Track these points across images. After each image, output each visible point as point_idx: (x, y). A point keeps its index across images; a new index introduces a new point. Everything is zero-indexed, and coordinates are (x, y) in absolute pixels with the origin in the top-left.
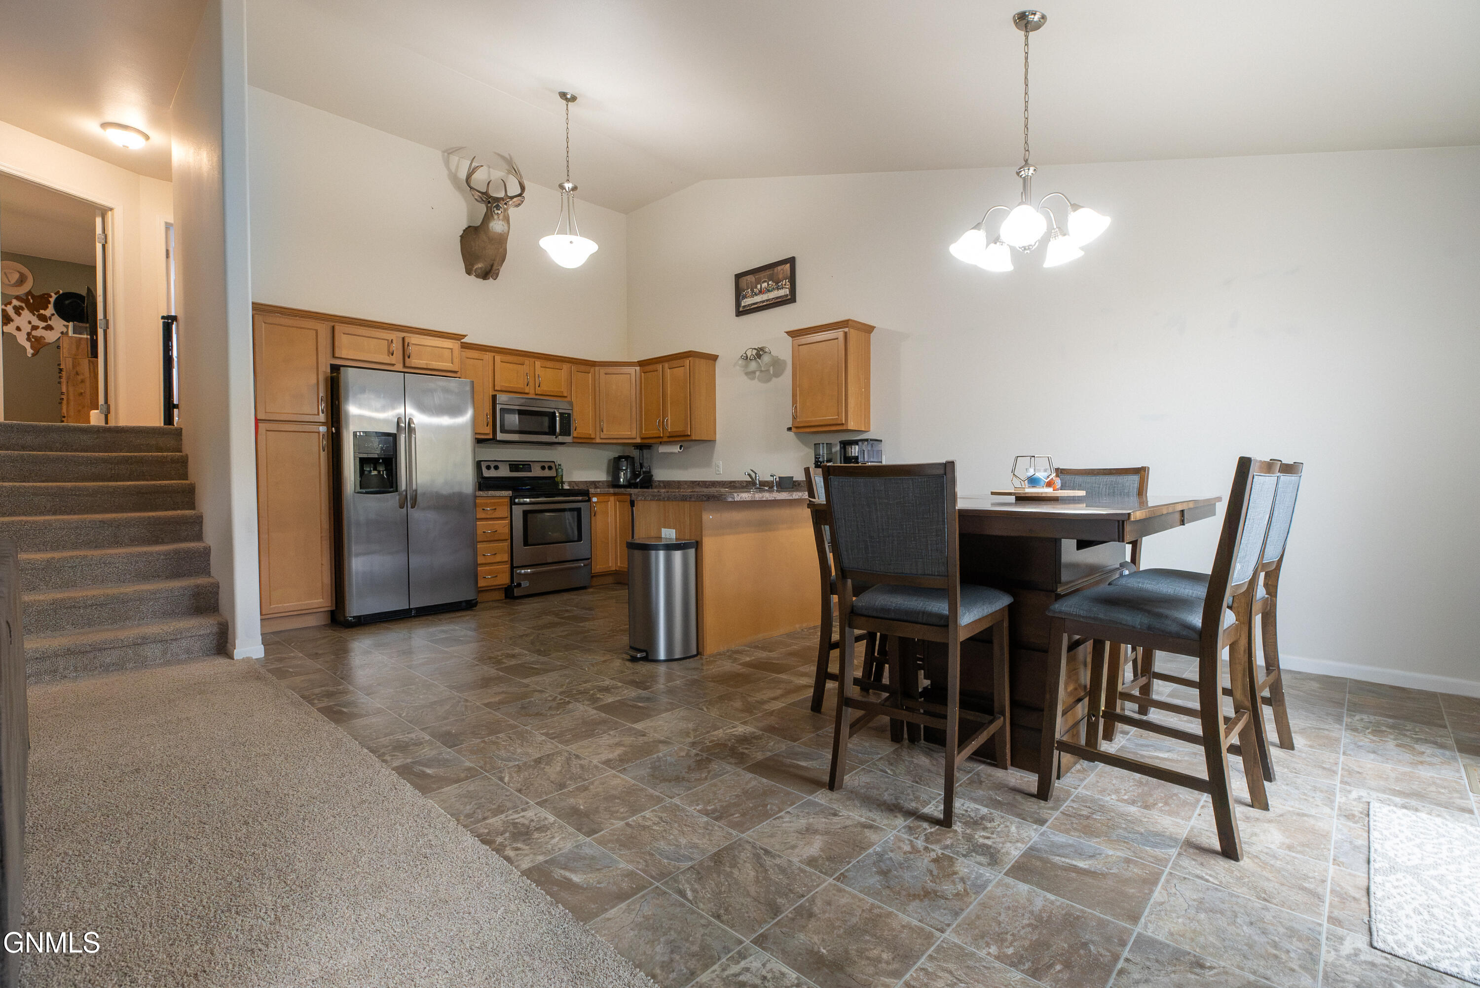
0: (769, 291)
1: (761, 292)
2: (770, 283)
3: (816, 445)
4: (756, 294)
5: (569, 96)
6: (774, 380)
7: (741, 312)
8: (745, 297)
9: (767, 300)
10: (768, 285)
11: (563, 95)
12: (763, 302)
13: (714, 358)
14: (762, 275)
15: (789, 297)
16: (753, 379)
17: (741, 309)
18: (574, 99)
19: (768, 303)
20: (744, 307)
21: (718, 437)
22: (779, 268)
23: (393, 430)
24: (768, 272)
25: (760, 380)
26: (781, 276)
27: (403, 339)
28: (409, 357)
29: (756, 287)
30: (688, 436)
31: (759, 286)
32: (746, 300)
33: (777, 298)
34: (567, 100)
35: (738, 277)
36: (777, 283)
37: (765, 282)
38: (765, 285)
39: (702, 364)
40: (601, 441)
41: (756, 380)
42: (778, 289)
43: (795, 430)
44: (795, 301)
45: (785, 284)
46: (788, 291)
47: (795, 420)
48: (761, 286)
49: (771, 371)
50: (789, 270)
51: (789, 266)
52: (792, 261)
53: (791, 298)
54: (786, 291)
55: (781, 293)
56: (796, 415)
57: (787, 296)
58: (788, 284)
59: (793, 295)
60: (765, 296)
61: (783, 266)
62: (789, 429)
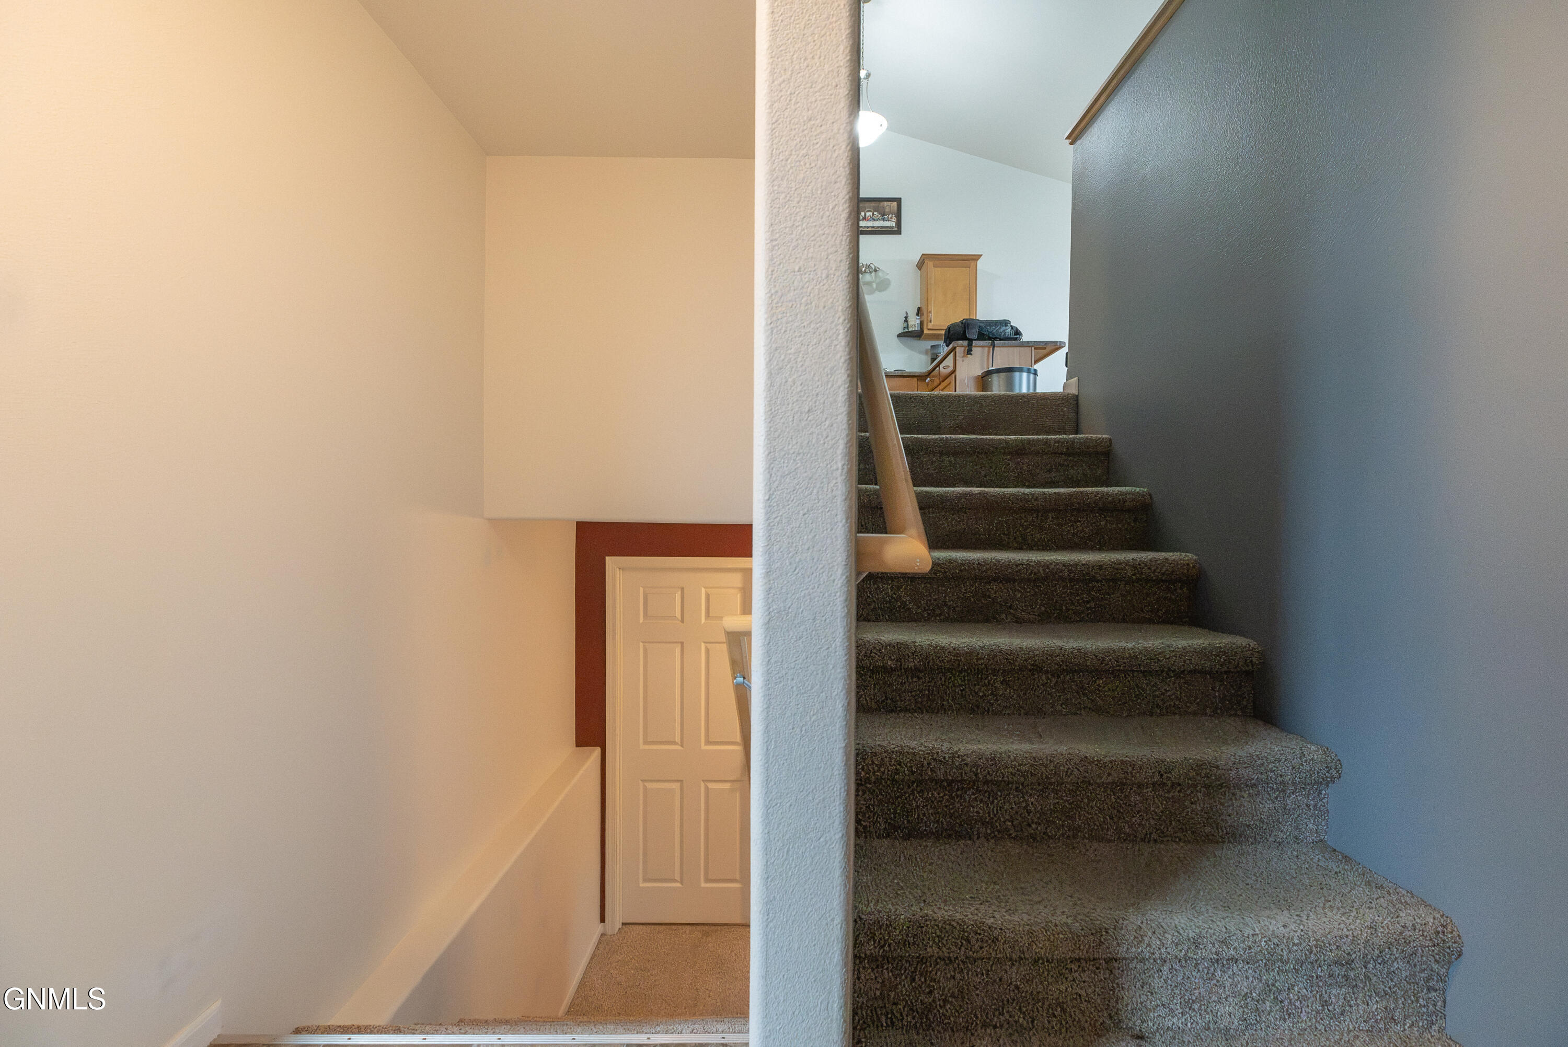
0: (874, 220)
2: (875, 213)
6: (877, 293)
9: (872, 227)
10: (873, 214)
12: (868, 227)
14: (868, 204)
15: (896, 229)
19: (873, 229)
22: (886, 203)
24: (873, 204)
26: (887, 210)
32: (862, 222)
33: (882, 227)
36: (883, 215)
37: (868, 211)
38: (869, 214)
42: (884, 220)
43: (926, 331)
44: (901, 234)
45: (891, 218)
46: (894, 224)
47: (929, 323)
48: (865, 215)
49: (874, 285)
50: (896, 208)
51: (895, 204)
52: (898, 201)
53: (897, 231)
54: (892, 224)
55: (887, 224)
56: (929, 319)
57: (893, 227)
58: (894, 219)
59: (898, 228)
60: (870, 223)
61: (889, 203)
62: (899, 336)
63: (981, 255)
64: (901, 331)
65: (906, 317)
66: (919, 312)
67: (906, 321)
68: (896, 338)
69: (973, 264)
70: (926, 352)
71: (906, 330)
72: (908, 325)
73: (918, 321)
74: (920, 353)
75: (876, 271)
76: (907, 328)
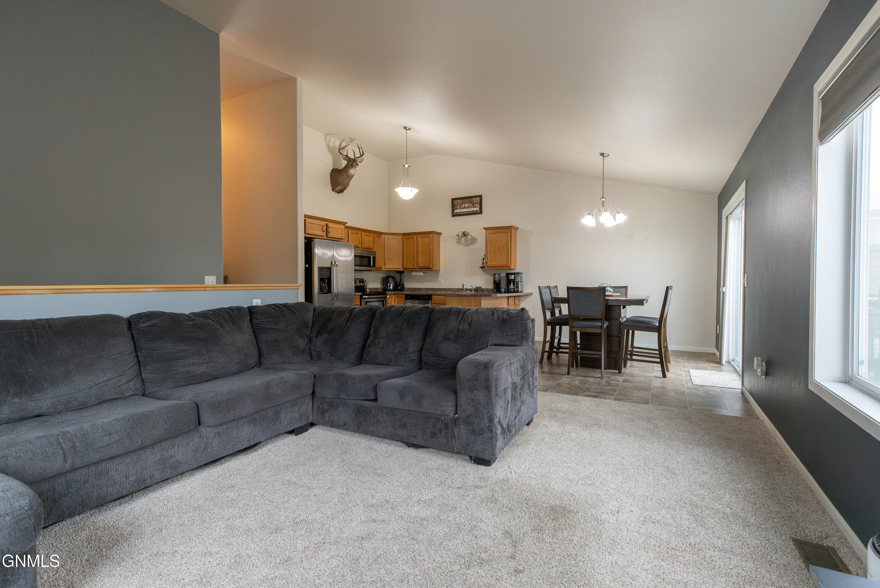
0: (469, 208)
1: (465, 208)
2: (470, 204)
3: (494, 274)
4: (462, 208)
5: (407, 128)
7: (454, 215)
8: (456, 209)
9: (468, 212)
10: (469, 205)
11: (405, 128)
12: (466, 212)
13: (440, 234)
14: (466, 200)
15: (479, 211)
17: (454, 214)
18: (409, 129)
20: (456, 213)
21: (442, 268)
22: (474, 199)
23: (329, 266)
24: (469, 200)
25: (465, 246)
26: (475, 202)
27: (327, 225)
28: (329, 233)
29: (463, 206)
30: (431, 268)
31: (464, 205)
32: (457, 210)
33: (473, 211)
34: (407, 129)
35: (453, 200)
36: (473, 205)
37: (467, 203)
38: (467, 205)
39: (435, 236)
40: (384, 269)
41: (462, 245)
42: (474, 208)
44: (482, 214)
45: (477, 206)
46: (478, 209)
48: (465, 205)
49: (469, 242)
50: (479, 200)
52: (480, 197)
53: (480, 212)
54: (477, 209)
55: (475, 209)
58: (479, 206)
60: (467, 210)
61: (476, 198)
62: (480, 267)
65: (482, 259)
69: (509, 230)
71: (483, 266)
72: (484, 262)
76: (483, 264)
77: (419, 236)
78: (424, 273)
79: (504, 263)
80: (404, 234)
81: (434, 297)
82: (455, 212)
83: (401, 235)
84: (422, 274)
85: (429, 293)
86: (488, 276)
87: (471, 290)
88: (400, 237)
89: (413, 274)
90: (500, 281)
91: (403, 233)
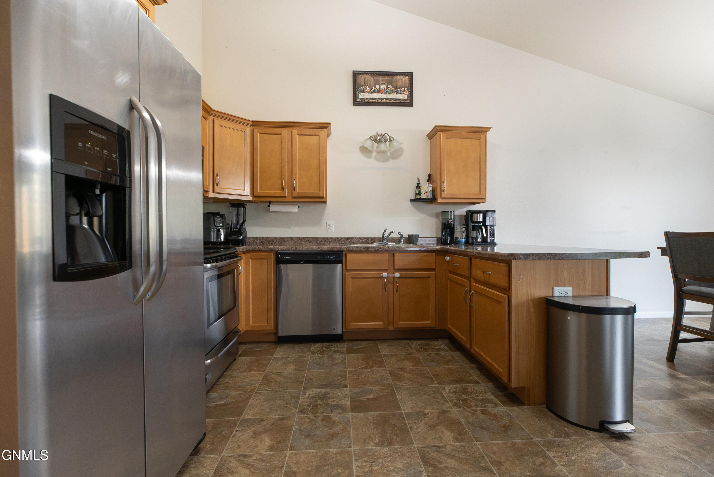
0: (387, 92)
1: (379, 91)
2: (389, 86)
4: (374, 92)
6: (391, 160)
7: (356, 102)
8: (363, 91)
9: (386, 99)
10: (387, 87)
12: (383, 99)
13: (328, 135)
14: (381, 78)
16: (370, 157)
17: (358, 100)
19: (387, 101)
20: (362, 99)
21: (329, 201)
22: (399, 78)
24: (387, 78)
25: (376, 159)
26: (400, 84)
29: (375, 87)
31: (377, 86)
32: (364, 94)
33: (396, 99)
35: (356, 74)
36: (396, 88)
38: (383, 87)
41: (372, 158)
42: (397, 93)
43: (439, 200)
44: (412, 106)
45: (404, 91)
46: (406, 97)
47: (442, 193)
49: (389, 154)
50: (407, 82)
51: (407, 78)
52: (410, 75)
53: (409, 103)
54: (404, 96)
56: (443, 189)
57: (405, 100)
58: (407, 92)
59: (410, 101)
60: (384, 96)
61: (402, 77)
62: (411, 200)
63: (491, 128)
64: (413, 197)
65: (418, 184)
66: (430, 178)
67: (418, 186)
68: (409, 202)
69: (482, 136)
70: (437, 216)
71: (418, 197)
72: (420, 191)
73: (430, 189)
74: (431, 215)
75: (390, 140)
76: (419, 193)
77: (295, 131)
78: (298, 207)
79: (474, 191)
80: (256, 124)
81: (350, 256)
82: (361, 96)
83: (248, 124)
84: (294, 209)
85: (337, 247)
86: (423, 216)
87: (398, 241)
88: (248, 130)
89: (273, 208)
90: (454, 224)
91: (253, 122)
